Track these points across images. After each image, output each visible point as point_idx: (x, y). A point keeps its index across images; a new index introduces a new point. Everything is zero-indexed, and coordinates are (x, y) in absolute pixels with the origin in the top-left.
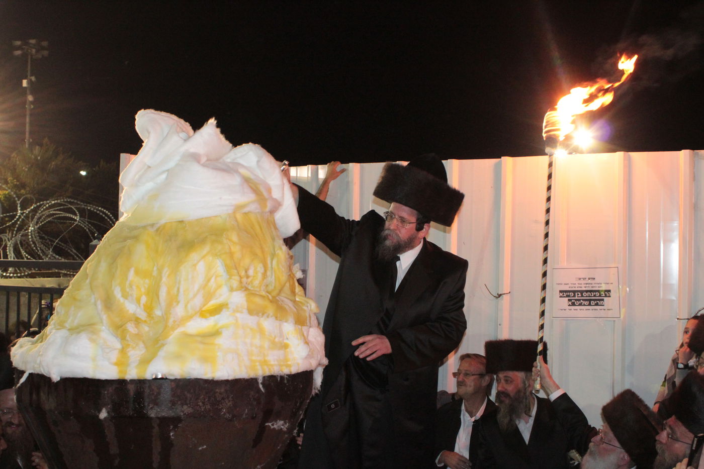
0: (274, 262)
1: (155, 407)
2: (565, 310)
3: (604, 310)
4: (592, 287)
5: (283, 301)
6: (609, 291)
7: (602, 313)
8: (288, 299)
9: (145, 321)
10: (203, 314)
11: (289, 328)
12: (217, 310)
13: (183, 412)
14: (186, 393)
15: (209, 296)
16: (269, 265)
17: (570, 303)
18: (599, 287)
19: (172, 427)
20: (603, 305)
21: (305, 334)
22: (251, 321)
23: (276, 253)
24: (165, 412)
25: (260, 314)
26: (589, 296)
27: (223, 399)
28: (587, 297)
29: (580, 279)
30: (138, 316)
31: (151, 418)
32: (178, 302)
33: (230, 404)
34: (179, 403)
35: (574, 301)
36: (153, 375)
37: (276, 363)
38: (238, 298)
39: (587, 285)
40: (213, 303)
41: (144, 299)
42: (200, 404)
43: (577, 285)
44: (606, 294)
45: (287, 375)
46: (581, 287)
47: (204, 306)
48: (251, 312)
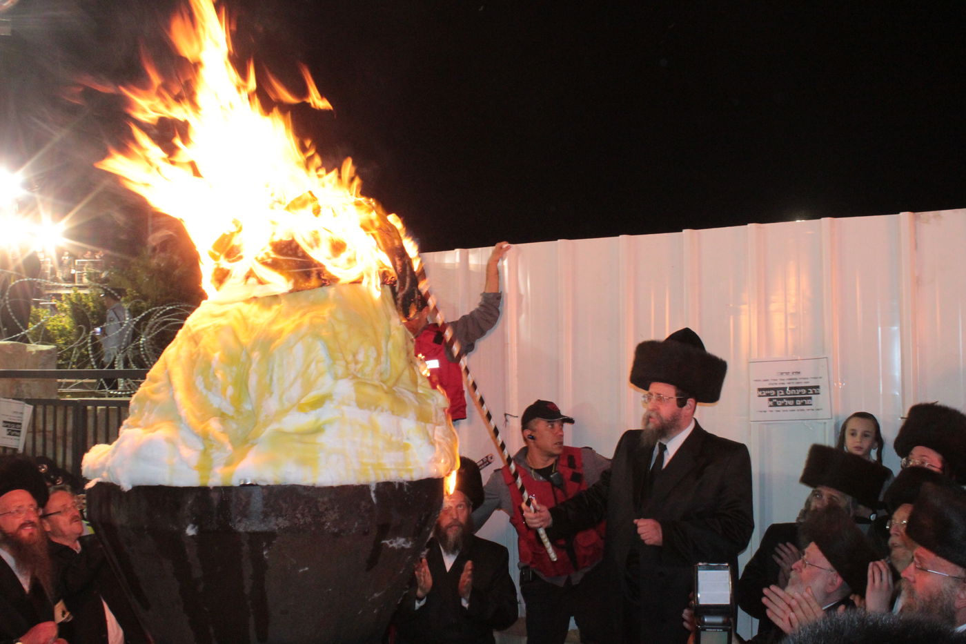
0: (390, 346)
1: (245, 519)
2: (765, 412)
3: (813, 410)
4: (798, 383)
5: (401, 392)
6: (818, 387)
7: (810, 414)
8: (408, 390)
9: (232, 418)
10: (302, 408)
11: (409, 425)
12: (319, 403)
13: (278, 525)
14: (281, 502)
15: (308, 385)
16: (384, 350)
17: (771, 403)
18: (806, 383)
19: (265, 544)
20: (811, 405)
21: (430, 433)
22: (361, 415)
23: (392, 333)
24: (257, 526)
25: (373, 408)
26: (794, 395)
27: (326, 509)
28: (791, 395)
29: (782, 373)
30: (223, 410)
31: (240, 534)
32: (271, 394)
33: (336, 516)
34: (273, 514)
35: (775, 400)
36: (240, 480)
37: (393, 467)
38: (345, 388)
39: (792, 381)
40: (314, 394)
41: (230, 391)
42: (299, 516)
43: (779, 382)
44: (814, 391)
45: (408, 482)
46: (783, 384)
47: (303, 397)
48: (361, 404)
